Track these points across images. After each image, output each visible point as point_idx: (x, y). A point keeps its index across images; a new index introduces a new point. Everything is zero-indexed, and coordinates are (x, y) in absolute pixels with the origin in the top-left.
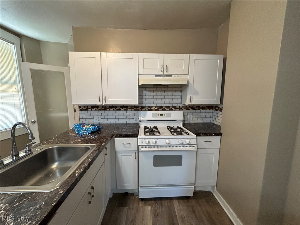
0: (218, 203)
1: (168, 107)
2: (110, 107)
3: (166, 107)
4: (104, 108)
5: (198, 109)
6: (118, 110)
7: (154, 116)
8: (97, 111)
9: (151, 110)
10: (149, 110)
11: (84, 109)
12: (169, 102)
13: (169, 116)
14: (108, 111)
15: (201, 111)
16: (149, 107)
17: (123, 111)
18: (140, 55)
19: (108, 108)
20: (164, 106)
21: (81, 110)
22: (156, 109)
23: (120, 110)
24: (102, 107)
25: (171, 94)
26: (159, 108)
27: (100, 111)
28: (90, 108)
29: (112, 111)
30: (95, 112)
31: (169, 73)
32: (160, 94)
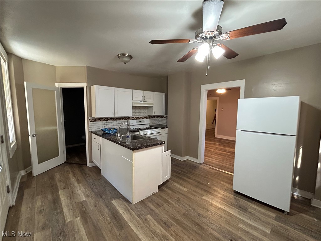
0: (174, 159)
1: (141, 117)
2: (110, 118)
3: (140, 117)
4: (106, 120)
5: (154, 118)
6: (115, 120)
7: (137, 122)
8: (102, 122)
9: (133, 119)
10: (132, 119)
11: (93, 120)
12: (141, 115)
13: (144, 122)
14: (108, 121)
15: (156, 118)
16: (132, 118)
17: (118, 121)
18: (133, 90)
19: (109, 119)
20: (139, 116)
21: (90, 121)
22: (136, 118)
23: (116, 120)
24: (105, 119)
25: (142, 110)
26: (137, 118)
27: (104, 122)
28: (97, 120)
29: (111, 121)
30: (100, 122)
31: (145, 100)
32: (137, 110)
